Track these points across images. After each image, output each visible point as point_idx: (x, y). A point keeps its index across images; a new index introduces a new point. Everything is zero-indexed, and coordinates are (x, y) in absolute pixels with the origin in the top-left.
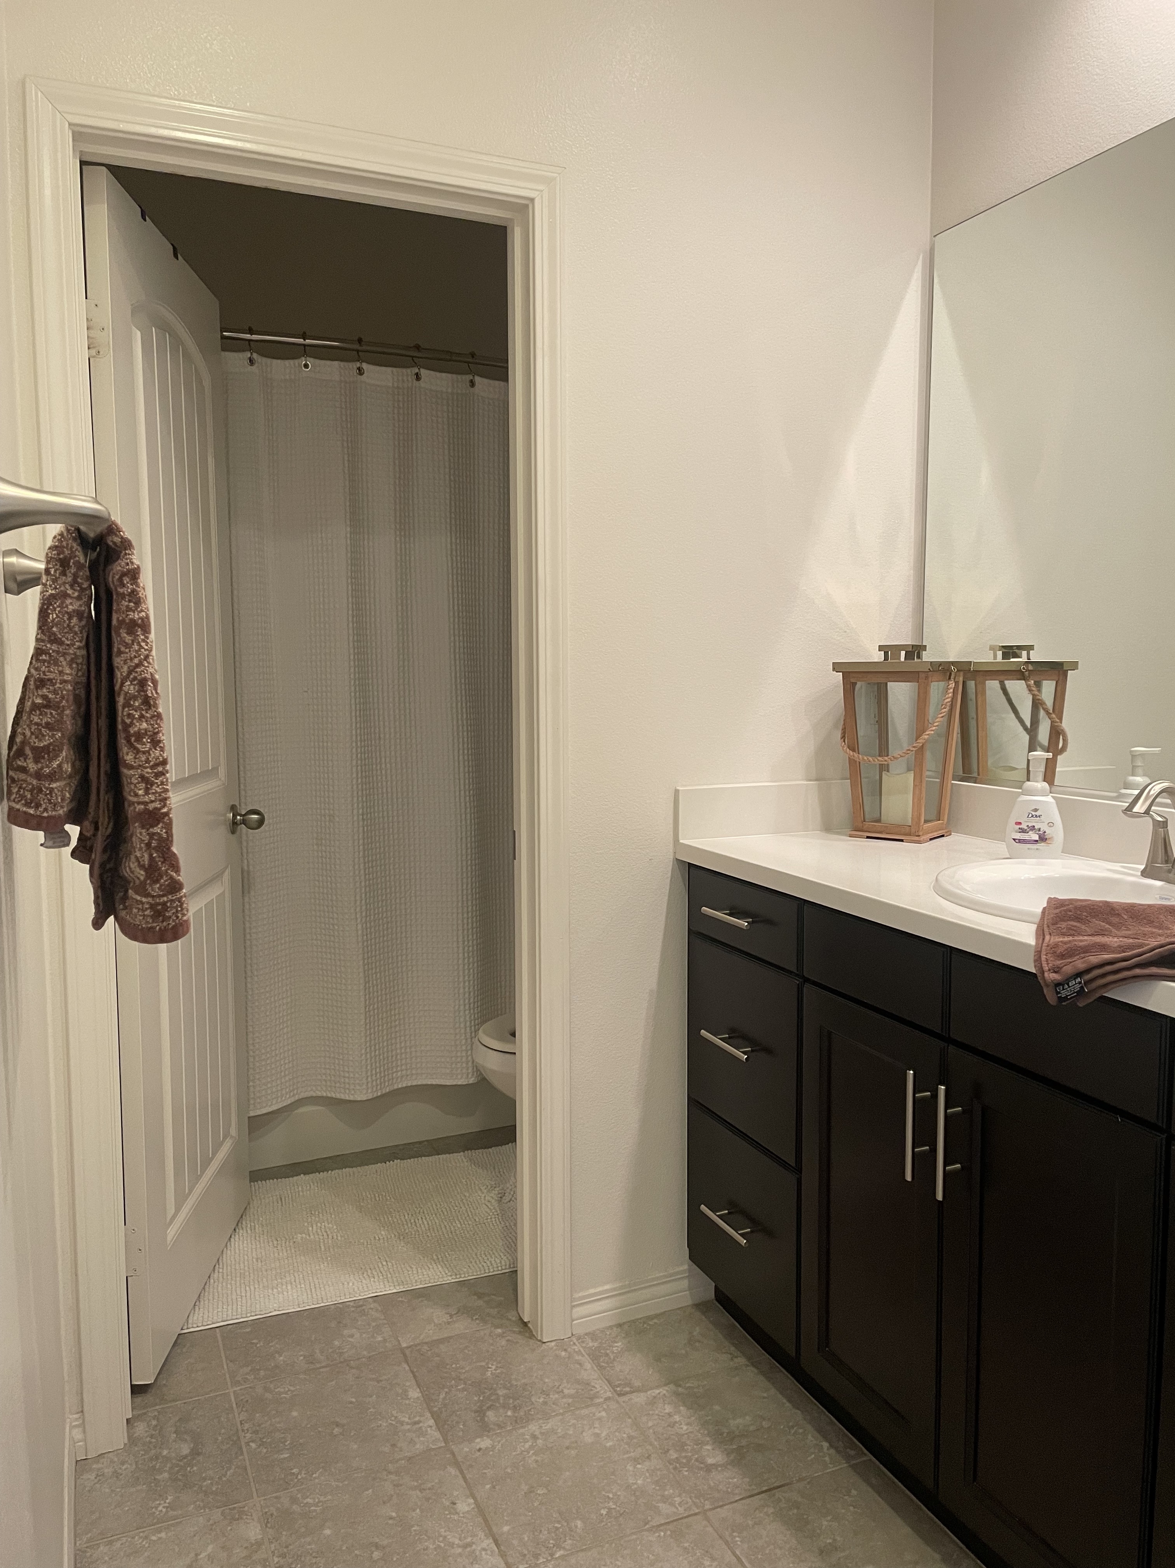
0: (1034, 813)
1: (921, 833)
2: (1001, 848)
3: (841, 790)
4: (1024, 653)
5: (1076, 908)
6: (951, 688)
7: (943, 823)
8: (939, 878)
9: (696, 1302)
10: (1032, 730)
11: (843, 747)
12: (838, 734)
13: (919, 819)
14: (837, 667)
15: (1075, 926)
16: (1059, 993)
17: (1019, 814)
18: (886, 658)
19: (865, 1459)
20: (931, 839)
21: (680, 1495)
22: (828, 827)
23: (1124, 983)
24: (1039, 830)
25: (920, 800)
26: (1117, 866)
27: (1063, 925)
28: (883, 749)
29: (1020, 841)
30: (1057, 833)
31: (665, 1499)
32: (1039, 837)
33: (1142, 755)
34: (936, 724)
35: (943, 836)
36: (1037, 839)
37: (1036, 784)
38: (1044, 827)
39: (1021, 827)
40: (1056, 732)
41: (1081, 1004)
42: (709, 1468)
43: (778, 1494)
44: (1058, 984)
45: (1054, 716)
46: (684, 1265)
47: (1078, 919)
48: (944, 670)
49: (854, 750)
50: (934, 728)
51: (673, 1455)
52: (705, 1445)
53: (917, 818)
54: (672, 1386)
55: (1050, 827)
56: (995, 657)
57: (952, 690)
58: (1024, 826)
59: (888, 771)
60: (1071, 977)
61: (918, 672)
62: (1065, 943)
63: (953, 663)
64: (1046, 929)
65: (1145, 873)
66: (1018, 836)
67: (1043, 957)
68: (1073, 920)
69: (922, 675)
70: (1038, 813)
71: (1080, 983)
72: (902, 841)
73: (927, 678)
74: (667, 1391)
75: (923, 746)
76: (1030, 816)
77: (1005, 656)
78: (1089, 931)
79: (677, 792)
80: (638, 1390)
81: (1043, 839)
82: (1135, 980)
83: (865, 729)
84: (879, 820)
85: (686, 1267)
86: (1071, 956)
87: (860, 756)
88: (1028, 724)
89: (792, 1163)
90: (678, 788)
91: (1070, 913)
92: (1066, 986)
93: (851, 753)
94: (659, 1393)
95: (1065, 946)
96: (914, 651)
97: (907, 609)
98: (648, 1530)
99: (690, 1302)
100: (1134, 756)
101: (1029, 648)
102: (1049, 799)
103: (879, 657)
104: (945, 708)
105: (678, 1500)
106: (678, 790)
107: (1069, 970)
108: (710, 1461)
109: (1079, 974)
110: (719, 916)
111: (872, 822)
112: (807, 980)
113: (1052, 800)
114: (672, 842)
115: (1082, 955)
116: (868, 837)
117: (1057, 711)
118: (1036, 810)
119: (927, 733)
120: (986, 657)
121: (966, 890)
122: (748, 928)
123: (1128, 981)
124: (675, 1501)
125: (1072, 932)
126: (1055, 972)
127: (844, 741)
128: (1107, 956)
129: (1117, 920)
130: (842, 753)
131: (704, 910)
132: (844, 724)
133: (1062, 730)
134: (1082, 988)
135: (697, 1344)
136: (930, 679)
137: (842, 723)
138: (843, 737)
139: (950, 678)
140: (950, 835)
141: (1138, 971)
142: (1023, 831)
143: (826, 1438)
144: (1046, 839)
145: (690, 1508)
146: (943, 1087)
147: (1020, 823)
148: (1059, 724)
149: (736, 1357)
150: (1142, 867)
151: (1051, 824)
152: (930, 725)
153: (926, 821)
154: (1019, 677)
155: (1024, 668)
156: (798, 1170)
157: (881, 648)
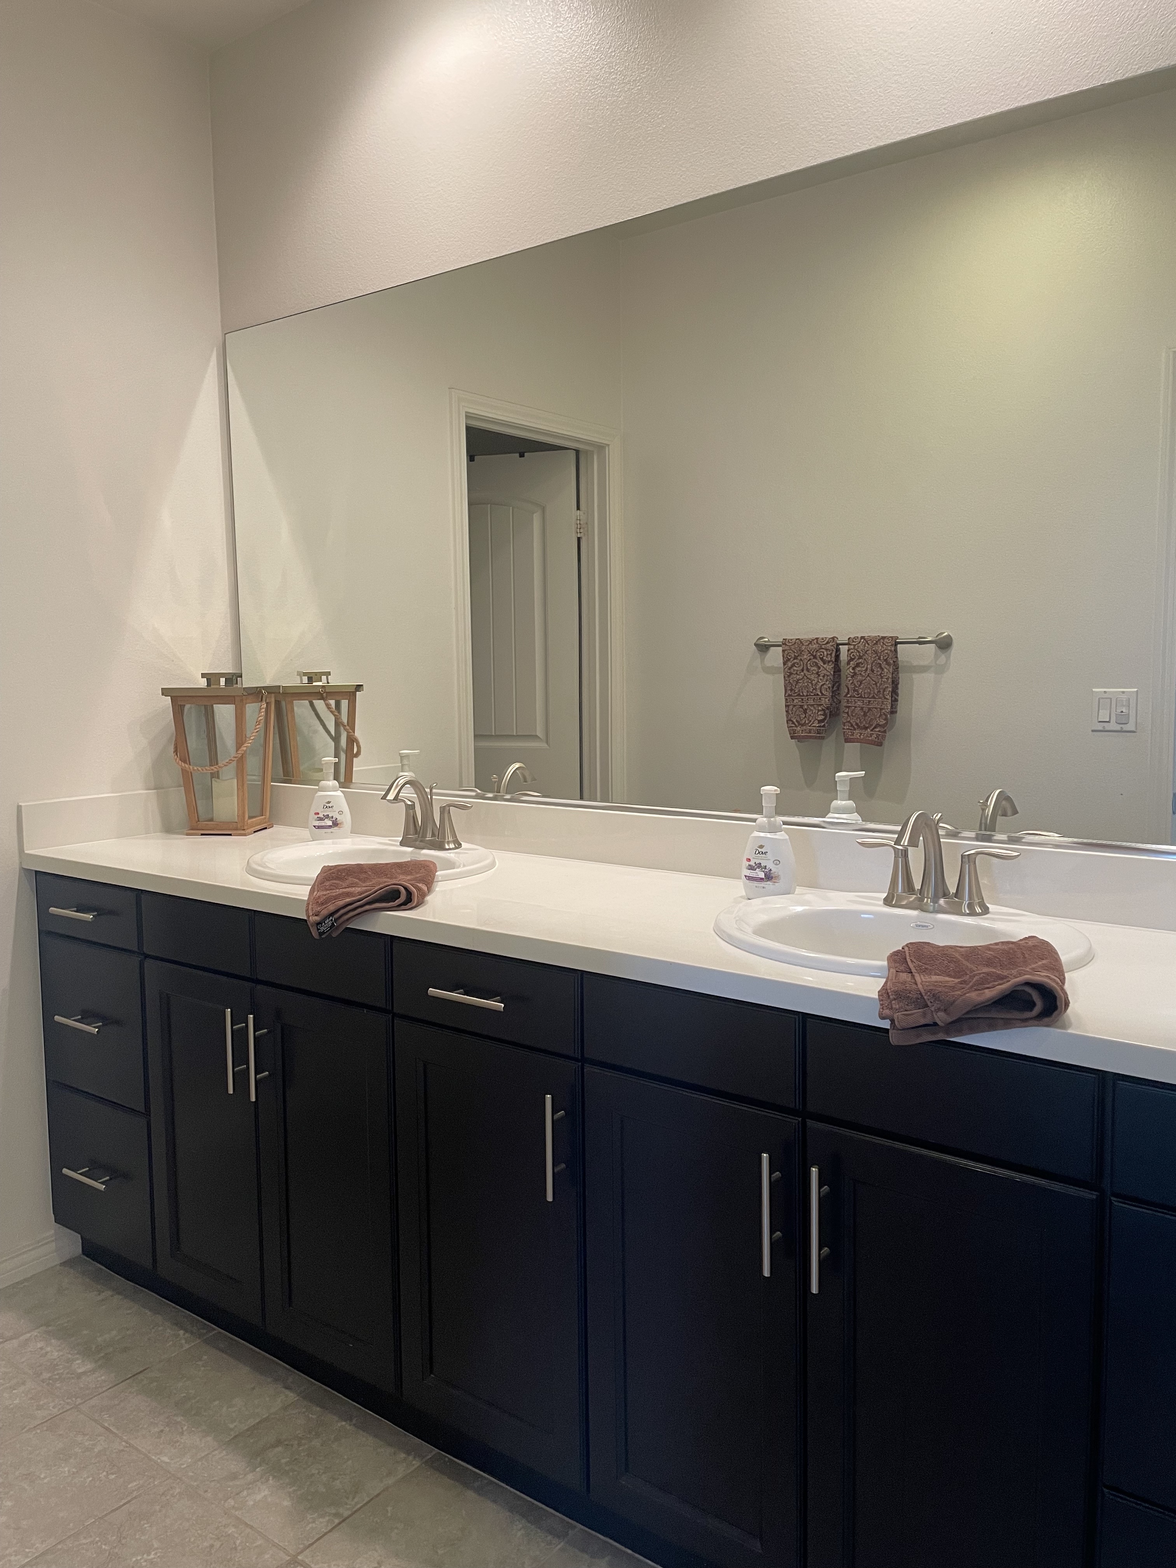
0: (327, 805)
1: (245, 828)
2: (305, 833)
3: (177, 798)
4: (324, 678)
5: (339, 871)
6: (263, 708)
7: (265, 818)
8: (250, 861)
9: (64, 1260)
10: (336, 739)
11: (176, 760)
12: (172, 749)
13: (244, 817)
14: (165, 692)
15: (335, 883)
16: (319, 929)
17: (317, 806)
18: (209, 684)
19: (216, 1332)
20: (255, 832)
21: (53, 1401)
22: (169, 829)
23: (360, 916)
24: (332, 817)
25: (243, 800)
26: (386, 840)
27: (327, 883)
28: (213, 759)
29: (319, 827)
30: (346, 819)
31: (39, 1408)
32: (333, 823)
33: (407, 756)
34: (252, 738)
35: (266, 828)
36: (331, 824)
37: (328, 782)
38: (336, 815)
39: (318, 816)
40: (352, 740)
41: (334, 935)
42: (79, 1376)
43: (140, 1377)
44: (318, 924)
45: (348, 727)
46: (50, 1229)
47: (337, 878)
48: (257, 693)
49: (185, 762)
50: (251, 741)
51: (46, 1375)
52: (75, 1361)
53: (242, 816)
54: (44, 1328)
55: (340, 814)
56: (301, 680)
57: (264, 710)
58: (321, 815)
59: (218, 778)
60: (326, 917)
61: (234, 697)
62: (325, 895)
63: (264, 688)
64: (316, 887)
65: (402, 844)
66: (317, 823)
67: (310, 906)
68: (335, 880)
69: (237, 699)
70: (330, 805)
71: (332, 920)
72: (230, 835)
73: (242, 700)
74: (39, 1332)
75: (242, 757)
76: (325, 807)
77: (310, 680)
78: (344, 885)
79: (19, 808)
80: (11, 1338)
81: (336, 824)
82: (366, 913)
83: (195, 742)
84: (211, 820)
85: (53, 1232)
86: (326, 903)
87: (191, 767)
88: (333, 733)
89: (141, 1108)
90: (20, 804)
91: (334, 875)
92: (324, 924)
93: (183, 764)
94: (31, 1336)
95: (324, 897)
96: (232, 679)
97: (227, 642)
98: (26, 1432)
99: (58, 1262)
100: (402, 757)
101: (328, 674)
102: (339, 793)
103: (203, 683)
104: (259, 725)
105: (52, 1405)
106: (21, 806)
107: (325, 912)
108: (80, 1371)
109: (332, 914)
110: (68, 914)
111: (206, 821)
112: (147, 956)
113: (341, 794)
114: (17, 851)
115: (334, 901)
116: (202, 835)
117: (350, 725)
118: (329, 802)
119: (246, 745)
120: (295, 682)
121: (269, 868)
122: (94, 919)
123: (363, 914)
124: (50, 1406)
125: (332, 887)
126: (316, 916)
127: (177, 754)
128: (348, 900)
129: (365, 876)
130: (176, 766)
131: (52, 911)
132: (176, 740)
133: (355, 739)
134: (333, 924)
135: (66, 1292)
136: (244, 702)
137: (174, 739)
138: (176, 751)
139: (262, 700)
140: (273, 827)
141: (367, 907)
142: (321, 819)
143: (182, 1328)
144: (338, 824)
145: (63, 1408)
146: (251, 1016)
147: (318, 814)
148: (352, 734)
149: (103, 1292)
150: (400, 839)
151: (340, 813)
152: (247, 739)
153: (250, 818)
154: (319, 698)
155: (322, 691)
156: (147, 1113)
157: (203, 675)
